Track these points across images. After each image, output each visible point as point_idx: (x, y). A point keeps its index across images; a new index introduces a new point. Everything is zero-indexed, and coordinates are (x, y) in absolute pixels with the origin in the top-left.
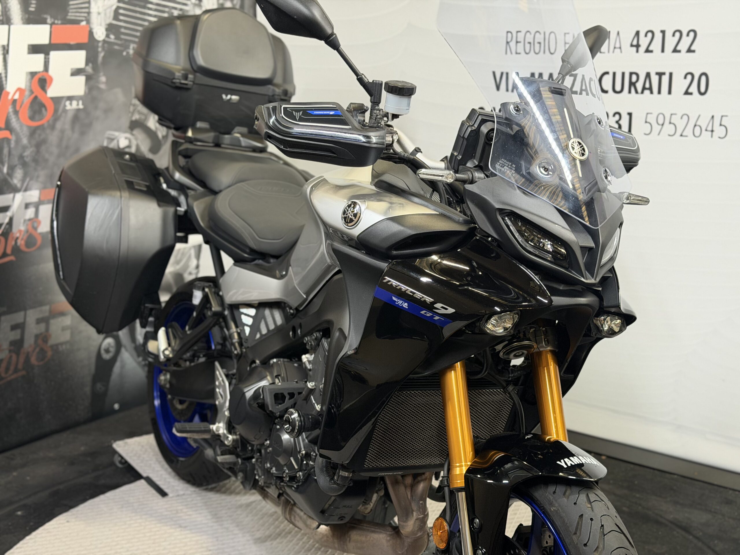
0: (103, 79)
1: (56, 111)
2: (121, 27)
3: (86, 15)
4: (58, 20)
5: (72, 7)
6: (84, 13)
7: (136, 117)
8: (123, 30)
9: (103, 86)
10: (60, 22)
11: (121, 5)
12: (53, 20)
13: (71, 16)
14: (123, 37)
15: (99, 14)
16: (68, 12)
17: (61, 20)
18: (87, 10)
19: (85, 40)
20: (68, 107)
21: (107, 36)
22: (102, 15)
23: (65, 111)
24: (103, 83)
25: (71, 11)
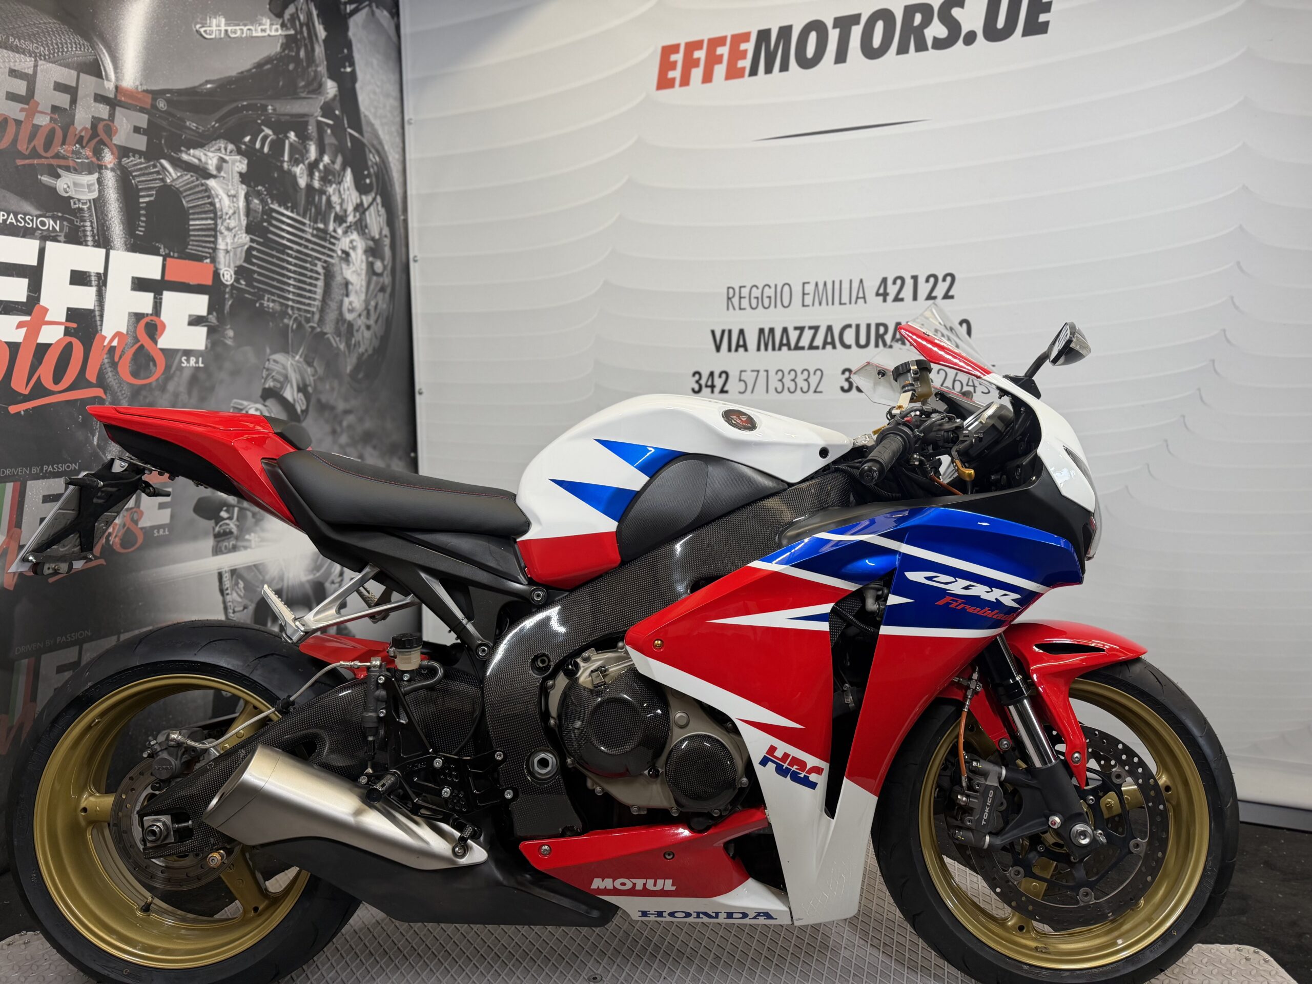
0: (231, 333)
1: (168, 367)
2: (255, 272)
3: (211, 251)
4: (174, 252)
5: (192, 238)
6: (209, 248)
7: (270, 384)
8: (256, 276)
9: (229, 342)
10: (176, 255)
11: (254, 245)
12: (167, 251)
13: (191, 249)
14: (256, 284)
15: (227, 252)
16: (189, 245)
17: (177, 252)
18: (212, 245)
19: (209, 282)
20: (185, 364)
21: (237, 280)
22: (232, 254)
23: (180, 368)
24: (230, 338)
25: (191, 243)
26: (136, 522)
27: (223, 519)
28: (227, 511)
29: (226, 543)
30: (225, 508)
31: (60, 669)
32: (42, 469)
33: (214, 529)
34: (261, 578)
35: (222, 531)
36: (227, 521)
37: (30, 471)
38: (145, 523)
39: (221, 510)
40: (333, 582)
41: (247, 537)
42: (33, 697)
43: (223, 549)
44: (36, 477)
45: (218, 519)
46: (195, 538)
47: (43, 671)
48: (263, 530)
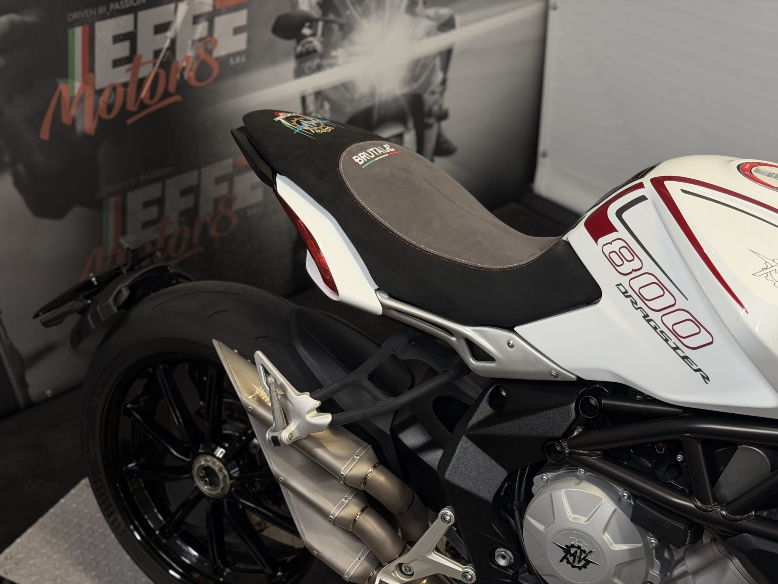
26: (209, 52)
27: (305, 37)
28: (310, 27)
29: (309, 64)
30: (307, 24)
31: (147, 205)
32: (108, 8)
33: (295, 49)
34: (348, 96)
35: (304, 51)
36: (311, 39)
37: (97, 11)
38: (220, 51)
39: (302, 26)
40: (433, 93)
41: (334, 53)
42: (122, 231)
43: (306, 70)
44: (104, 17)
45: (300, 38)
46: (274, 61)
47: (131, 207)
48: (352, 43)
